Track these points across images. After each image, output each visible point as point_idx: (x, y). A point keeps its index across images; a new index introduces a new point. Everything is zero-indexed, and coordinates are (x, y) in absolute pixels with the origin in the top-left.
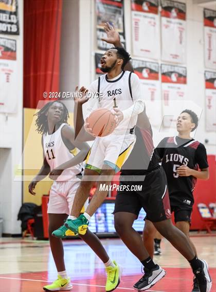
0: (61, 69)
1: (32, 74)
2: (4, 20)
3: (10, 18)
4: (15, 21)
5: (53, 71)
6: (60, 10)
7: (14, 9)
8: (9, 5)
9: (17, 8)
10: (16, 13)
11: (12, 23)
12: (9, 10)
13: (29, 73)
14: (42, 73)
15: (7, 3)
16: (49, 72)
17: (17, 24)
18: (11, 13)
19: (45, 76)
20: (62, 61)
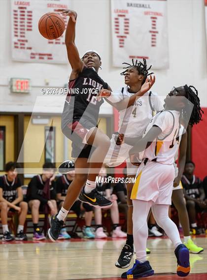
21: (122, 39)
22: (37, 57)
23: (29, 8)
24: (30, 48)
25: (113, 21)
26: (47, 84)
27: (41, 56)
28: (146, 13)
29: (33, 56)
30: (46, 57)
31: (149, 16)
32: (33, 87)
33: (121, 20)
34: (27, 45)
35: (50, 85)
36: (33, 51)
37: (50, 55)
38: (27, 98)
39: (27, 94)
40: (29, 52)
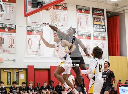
0: (120, 42)
1: (111, 45)
2: (101, 28)
3: (103, 27)
4: (104, 28)
5: (118, 43)
6: (119, 23)
7: (104, 24)
8: (102, 23)
9: (105, 23)
10: (104, 25)
11: (103, 29)
12: (102, 24)
13: (110, 44)
14: (114, 44)
15: (102, 22)
16: (117, 44)
17: (105, 29)
18: (103, 25)
19: (115, 45)
20: (120, 40)
21: (30, 46)
22: (5, 51)
23: (3, 38)
24: (3, 49)
25: (28, 41)
26: (8, 59)
27: (7, 51)
28: (37, 39)
29: (4, 51)
30: (8, 52)
31: (38, 40)
32: (4, 60)
33: (30, 41)
34: (2, 48)
35: (9, 60)
36: (4, 50)
37: (9, 51)
38: (2, 64)
39: (2, 62)
40: (3, 50)
